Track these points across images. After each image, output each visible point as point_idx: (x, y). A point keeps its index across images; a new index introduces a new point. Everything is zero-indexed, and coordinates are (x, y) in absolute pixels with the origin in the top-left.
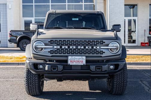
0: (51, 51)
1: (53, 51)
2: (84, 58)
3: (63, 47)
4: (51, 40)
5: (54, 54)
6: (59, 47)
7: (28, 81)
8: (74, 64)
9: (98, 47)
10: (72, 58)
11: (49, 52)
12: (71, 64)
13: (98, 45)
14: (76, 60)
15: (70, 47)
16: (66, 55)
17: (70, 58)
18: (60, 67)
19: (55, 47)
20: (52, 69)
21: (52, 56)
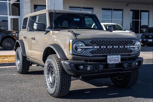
0: (92, 51)
1: (94, 51)
2: (119, 56)
3: (102, 47)
4: (92, 41)
5: (95, 54)
6: (98, 47)
7: (62, 83)
8: (112, 63)
9: (128, 47)
10: (110, 57)
11: (90, 52)
12: (110, 63)
13: (128, 44)
14: (113, 59)
15: (108, 46)
16: (105, 54)
17: (108, 57)
18: (101, 67)
19: (95, 47)
20: (94, 68)
21: (93, 56)
